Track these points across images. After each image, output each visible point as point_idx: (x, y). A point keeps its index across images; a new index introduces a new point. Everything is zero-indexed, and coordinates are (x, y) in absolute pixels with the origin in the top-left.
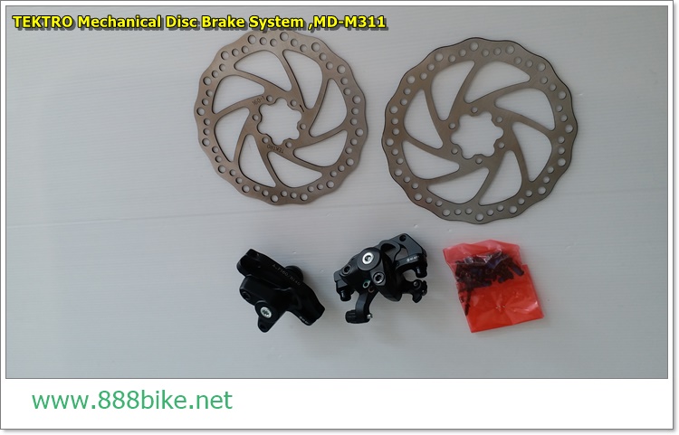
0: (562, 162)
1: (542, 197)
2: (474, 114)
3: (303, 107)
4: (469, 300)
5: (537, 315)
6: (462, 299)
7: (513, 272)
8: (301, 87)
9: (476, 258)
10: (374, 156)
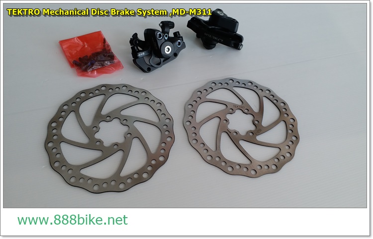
0: (54, 125)
1: (65, 104)
2: (116, 144)
3: (228, 133)
4: (104, 46)
5: (62, 43)
6: (108, 46)
7: (79, 61)
8: (233, 144)
9: (103, 65)
10: (176, 111)
